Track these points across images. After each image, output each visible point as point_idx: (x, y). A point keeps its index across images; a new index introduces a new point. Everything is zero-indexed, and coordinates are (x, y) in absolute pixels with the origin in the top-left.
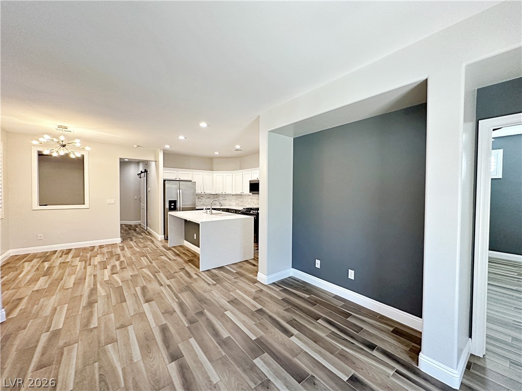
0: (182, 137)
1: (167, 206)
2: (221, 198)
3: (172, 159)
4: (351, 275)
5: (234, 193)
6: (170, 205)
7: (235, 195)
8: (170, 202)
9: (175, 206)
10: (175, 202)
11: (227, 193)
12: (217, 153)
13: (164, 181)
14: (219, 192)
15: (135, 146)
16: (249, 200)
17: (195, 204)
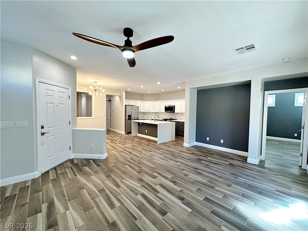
0: (142, 87)
1: (127, 118)
2: (147, 114)
3: (129, 95)
4: (222, 141)
5: (154, 112)
6: (128, 118)
7: (154, 113)
8: (129, 116)
9: (130, 118)
10: (130, 116)
11: (151, 111)
12: (149, 92)
13: (126, 106)
14: (146, 111)
15: (114, 89)
16: (163, 115)
17: (138, 117)
